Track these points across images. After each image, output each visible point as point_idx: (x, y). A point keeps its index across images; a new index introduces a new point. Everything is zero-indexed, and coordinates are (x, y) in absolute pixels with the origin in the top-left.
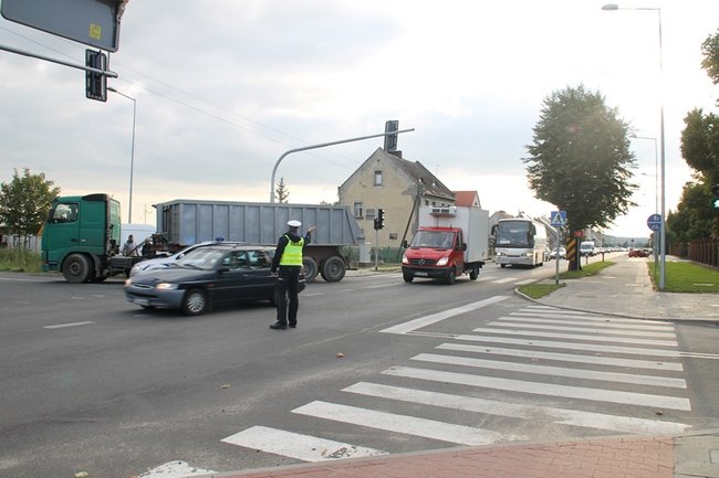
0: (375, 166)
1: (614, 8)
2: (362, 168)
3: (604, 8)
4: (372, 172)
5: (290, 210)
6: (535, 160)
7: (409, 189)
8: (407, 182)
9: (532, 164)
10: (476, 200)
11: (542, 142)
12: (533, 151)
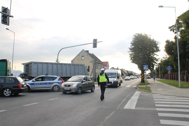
0: (82, 54)
1: (162, 7)
2: (78, 55)
3: (159, 7)
4: (81, 56)
5: (67, 65)
6: (132, 52)
7: (92, 61)
8: (91, 59)
9: (131, 53)
10: (108, 64)
11: (133, 47)
12: (131, 49)
